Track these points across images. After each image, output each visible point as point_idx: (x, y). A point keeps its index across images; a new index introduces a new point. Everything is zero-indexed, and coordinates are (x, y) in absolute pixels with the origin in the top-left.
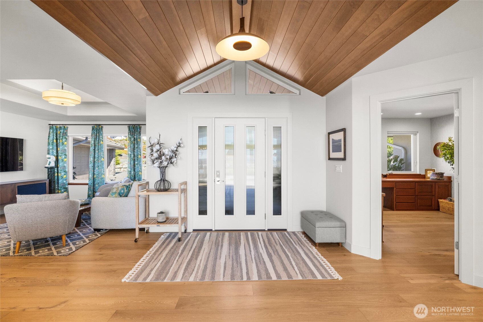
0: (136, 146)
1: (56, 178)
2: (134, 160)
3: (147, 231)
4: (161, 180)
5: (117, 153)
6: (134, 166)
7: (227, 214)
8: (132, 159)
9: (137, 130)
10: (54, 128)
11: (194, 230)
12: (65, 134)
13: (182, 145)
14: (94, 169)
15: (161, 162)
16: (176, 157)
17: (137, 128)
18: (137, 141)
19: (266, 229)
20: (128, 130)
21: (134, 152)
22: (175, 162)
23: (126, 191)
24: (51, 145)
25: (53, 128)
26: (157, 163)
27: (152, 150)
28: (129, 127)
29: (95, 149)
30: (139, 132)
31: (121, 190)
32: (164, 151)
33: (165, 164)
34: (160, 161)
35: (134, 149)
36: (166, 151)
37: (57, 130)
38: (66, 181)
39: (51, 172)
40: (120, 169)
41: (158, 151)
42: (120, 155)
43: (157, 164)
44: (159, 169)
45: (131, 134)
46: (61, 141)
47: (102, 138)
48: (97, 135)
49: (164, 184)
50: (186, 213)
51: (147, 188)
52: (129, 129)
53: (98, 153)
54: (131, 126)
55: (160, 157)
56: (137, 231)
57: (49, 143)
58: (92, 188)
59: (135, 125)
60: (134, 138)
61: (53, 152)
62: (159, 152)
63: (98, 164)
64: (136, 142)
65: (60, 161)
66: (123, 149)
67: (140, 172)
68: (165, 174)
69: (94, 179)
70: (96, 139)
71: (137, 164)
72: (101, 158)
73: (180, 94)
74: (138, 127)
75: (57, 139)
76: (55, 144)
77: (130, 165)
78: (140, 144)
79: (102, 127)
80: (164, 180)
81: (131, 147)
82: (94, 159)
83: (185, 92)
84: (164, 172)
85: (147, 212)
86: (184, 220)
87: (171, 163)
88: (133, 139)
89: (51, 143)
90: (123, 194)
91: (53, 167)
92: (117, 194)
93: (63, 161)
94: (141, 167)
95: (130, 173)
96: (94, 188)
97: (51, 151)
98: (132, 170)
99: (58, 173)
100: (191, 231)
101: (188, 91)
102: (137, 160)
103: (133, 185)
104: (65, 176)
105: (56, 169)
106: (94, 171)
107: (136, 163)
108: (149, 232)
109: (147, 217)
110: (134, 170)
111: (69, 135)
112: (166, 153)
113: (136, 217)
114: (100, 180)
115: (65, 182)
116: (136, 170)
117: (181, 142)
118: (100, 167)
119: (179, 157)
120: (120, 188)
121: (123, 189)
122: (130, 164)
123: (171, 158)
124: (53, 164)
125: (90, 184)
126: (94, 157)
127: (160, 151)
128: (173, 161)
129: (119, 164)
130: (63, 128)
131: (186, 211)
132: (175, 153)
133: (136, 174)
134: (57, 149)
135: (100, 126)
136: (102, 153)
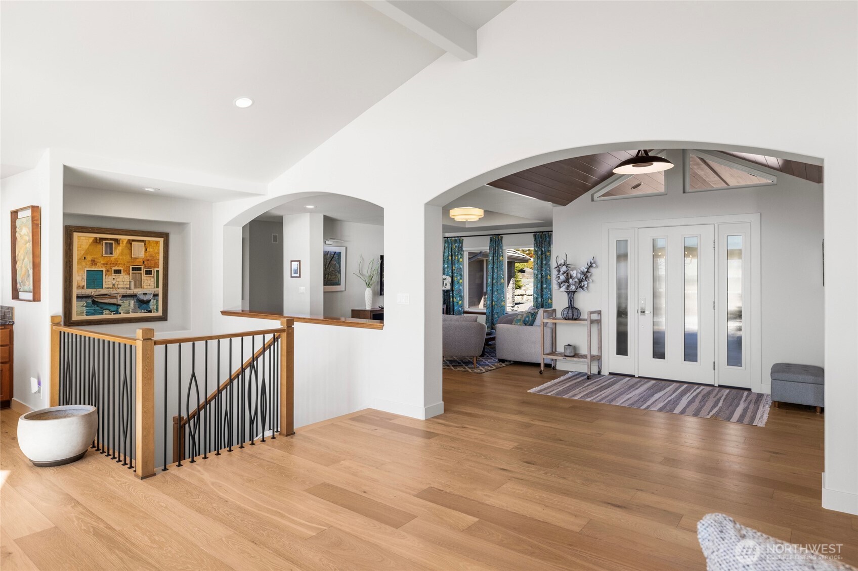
0: (544, 262)
1: (451, 304)
2: (542, 282)
3: (553, 367)
4: (569, 307)
5: (517, 268)
6: (542, 290)
7: (656, 357)
8: (538, 281)
9: (546, 239)
10: (450, 241)
11: (611, 374)
12: (461, 249)
13: (594, 265)
14: (492, 294)
15: (568, 286)
16: (587, 279)
17: (546, 237)
18: (546, 255)
19: (716, 385)
20: (533, 240)
21: (541, 270)
22: (586, 286)
23: (531, 319)
24: (446, 263)
25: (448, 241)
26: (564, 287)
27: (559, 271)
28: (535, 235)
29: (493, 268)
30: (548, 242)
31: (526, 318)
32: (571, 272)
33: (573, 288)
34: (567, 284)
35: (542, 267)
36: (574, 273)
37: (452, 244)
38: (462, 309)
39: (447, 296)
40: (521, 296)
41: (565, 272)
42: (522, 271)
43: (563, 289)
44: (566, 294)
45: (537, 245)
46: (456, 257)
47: (502, 253)
48: (495, 249)
49: (573, 312)
50: (600, 351)
51: (554, 316)
52: (535, 239)
53: (497, 272)
54: (538, 233)
55: (567, 281)
56: (542, 366)
57: (444, 260)
58: (490, 319)
59: (542, 232)
60: (542, 251)
61: (448, 271)
62: (565, 275)
63: (497, 287)
64: (544, 257)
65: (456, 283)
66: (526, 261)
67: (550, 300)
68: (574, 301)
69: (492, 307)
70: (495, 254)
71: (546, 288)
72: (501, 279)
73: (593, 200)
74: (547, 235)
75: (452, 256)
76: (450, 262)
77: (536, 289)
78: (549, 260)
79: (502, 237)
80: (572, 308)
81: (537, 264)
82: (493, 281)
83: (600, 197)
84: (573, 298)
85: (554, 344)
86: (598, 358)
87: (581, 287)
88: (540, 252)
89: (446, 261)
90: (528, 322)
91: (449, 290)
92: (521, 321)
93: (458, 282)
94: (551, 292)
95: (536, 301)
96: (492, 319)
97: (446, 270)
98: (539, 296)
99: (453, 298)
100: (607, 374)
101: (604, 195)
102: (546, 282)
103: (539, 313)
104: (460, 302)
105: (451, 292)
106: (492, 297)
107: (544, 286)
108: (556, 369)
109: (554, 350)
110: (542, 297)
111: (464, 249)
112: (574, 275)
113: (541, 346)
114: (500, 309)
115: (460, 309)
116: (544, 296)
117: (593, 262)
118: (499, 291)
119: (590, 280)
120: (525, 315)
121: (528, 317)
122: (537, 287)
123: (580, 281)
124: (448, 287)
125: (488, 314)
126: (493, 278)
127: (568, 273)
128: (583, 285)
129: (520, 287)
130: (458, 241)
131: (600, 348)
132: (586, 275)
133: (544, 302)
134: (452, 267)
135: (499, 237)
136: (502, 273)
